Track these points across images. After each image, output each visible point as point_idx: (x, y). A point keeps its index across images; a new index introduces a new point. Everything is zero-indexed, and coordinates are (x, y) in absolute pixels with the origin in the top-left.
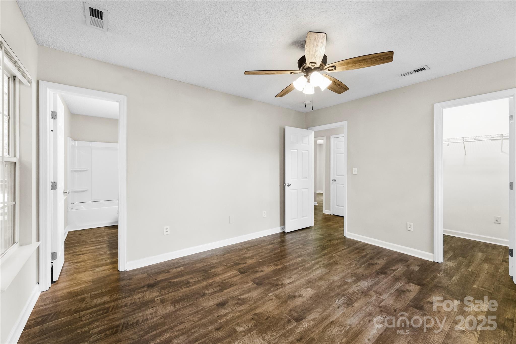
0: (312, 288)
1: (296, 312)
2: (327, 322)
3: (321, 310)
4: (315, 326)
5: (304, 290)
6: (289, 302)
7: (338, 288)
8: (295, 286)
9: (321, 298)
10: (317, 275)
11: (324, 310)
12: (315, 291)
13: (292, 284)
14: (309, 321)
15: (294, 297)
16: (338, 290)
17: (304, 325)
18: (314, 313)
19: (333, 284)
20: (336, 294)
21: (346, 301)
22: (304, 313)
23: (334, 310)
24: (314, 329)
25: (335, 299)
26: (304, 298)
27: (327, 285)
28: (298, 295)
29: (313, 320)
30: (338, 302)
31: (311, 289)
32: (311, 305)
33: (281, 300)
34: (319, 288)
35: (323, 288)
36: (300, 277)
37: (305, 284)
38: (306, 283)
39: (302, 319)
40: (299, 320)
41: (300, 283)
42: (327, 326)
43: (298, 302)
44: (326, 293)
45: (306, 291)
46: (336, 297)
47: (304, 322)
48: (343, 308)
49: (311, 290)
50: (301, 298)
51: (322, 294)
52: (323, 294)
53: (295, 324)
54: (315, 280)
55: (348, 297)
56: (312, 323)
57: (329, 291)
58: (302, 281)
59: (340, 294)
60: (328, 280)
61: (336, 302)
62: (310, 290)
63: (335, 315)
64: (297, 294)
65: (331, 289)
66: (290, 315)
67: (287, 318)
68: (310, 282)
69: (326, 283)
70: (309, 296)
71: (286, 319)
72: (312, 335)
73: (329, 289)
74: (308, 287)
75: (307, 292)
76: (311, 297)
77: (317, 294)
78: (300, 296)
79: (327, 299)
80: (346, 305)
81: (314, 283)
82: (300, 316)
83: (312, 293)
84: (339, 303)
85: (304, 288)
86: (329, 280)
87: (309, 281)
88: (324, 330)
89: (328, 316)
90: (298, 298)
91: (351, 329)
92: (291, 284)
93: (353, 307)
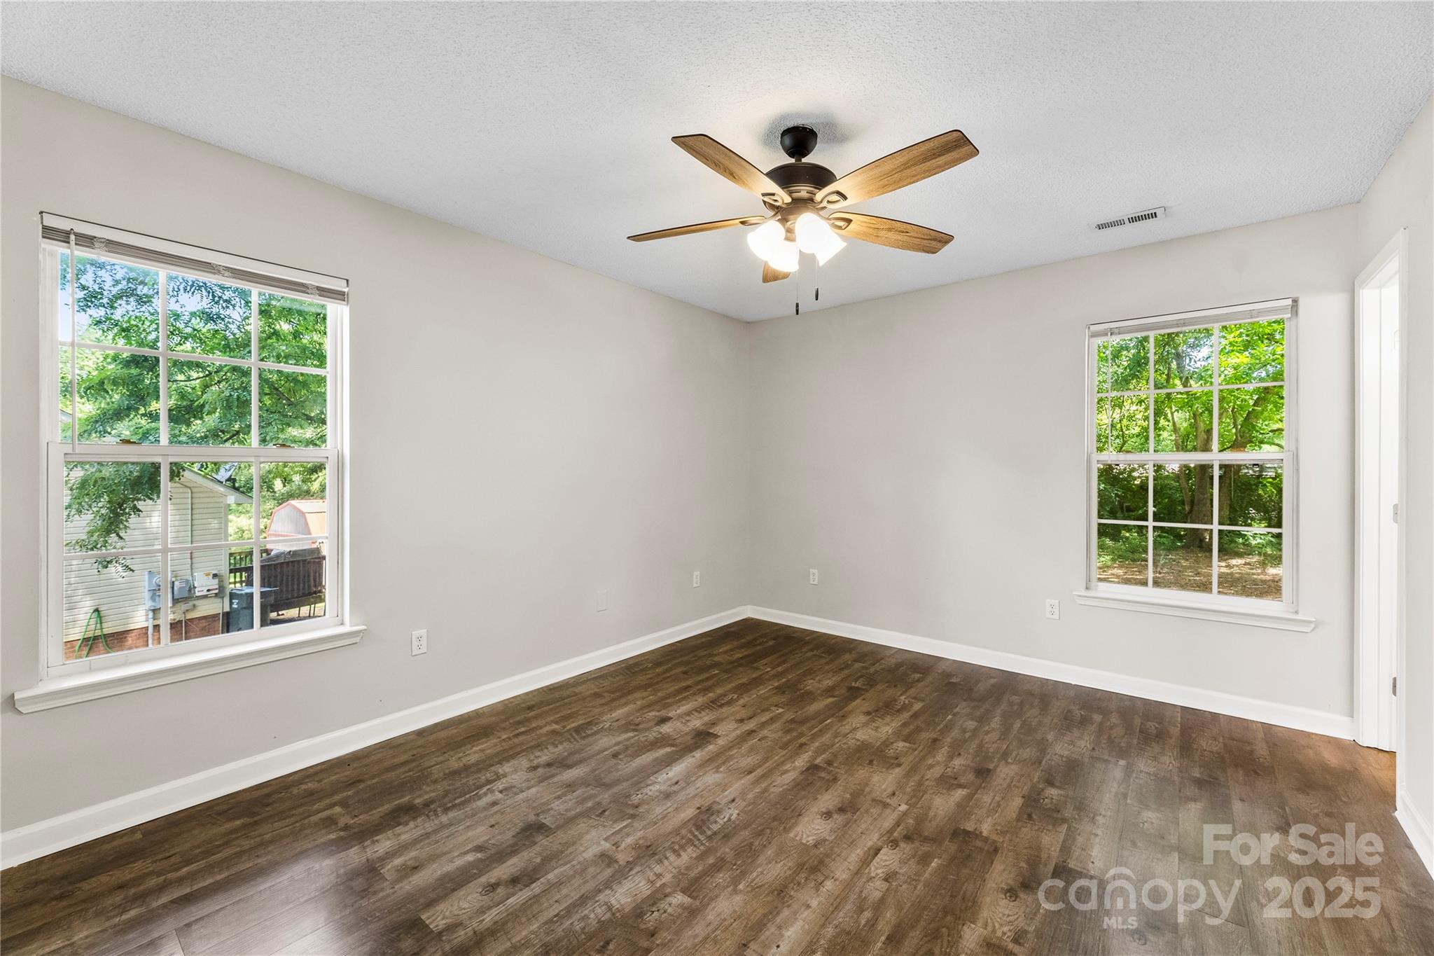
0: (803, 847)
1: (824, 778)
2: (759, 772)
3: (772, 790)
4: (783, 763)
5: (826, 835)
6: (848, 796)
7: (722, 859)
8: (852, 843)
9: (774, 819)
10: (795, 913)
11: (765, 790)
12: (792, 835)
13: (866, 849)
14: (794, 768)
15: (841, 810)
16: (727, 850)
17: (801, 762)
18: (787, 782)
19: (739, 871)
20: (734, 835)
21: (712, 818)
22: (806, 779)
23: (743, 794)
24: (782, 759)
25: (737, 822)
26: (816, 810)
27: (760, 865)
28: (836, 816)
29: (786, 772)
30: (733, 813)
31: (804, 841)
32: (795, 796)
33: (869, 798)
34: (781, 851)
35: (769, 853)
36: (857, 890)
37: (827, 856)
38: (827, 860)
39: (808, 769)
40: (812, 768)
41: (845, 860)
42: (760, 766)
43: (828, 800)
44: (760, 833)
45: (819, 832)
46: (735, 827)
47: (803, 766)
48: (725, 801)
49: (805, 836)
50: (824, 810)
51: (772, 829)
52: (768, 831)
53: (817, 761)
54: (799, 884)
55: (703, 832)
56: (787, 767)
57: (751, 844)
58: (842, 870)
59: (724, 837)
60: (755, 889)
61: (737, 812)
62: (808, 836)
63: (743, 784)
64: (839, 819)
65: (743, 852)
66: (833, 773)
67: (836, 767)
68: (815, 870)
69: (762, 873)
70: (806, 819)
71: (835, 765)
72: (785, 752)
73: (751, 849)
74: (815, 846)
75: (814, 829)
76: (800, 815)
77: (785, 828)
78: (828, 815)
79: (758, 817)
80: (715, 807)
81: (801, 866)
82: (813, 774)
83: (799, 828)
84: (730, 811)
85: (827, 843)
86: (749, 889)
87: (819, 874)
88: (766, 760)
89: (757, 782)
90: (831, 807)
91: (717, 768)
92: (869, 849)
93: (698, 806)
